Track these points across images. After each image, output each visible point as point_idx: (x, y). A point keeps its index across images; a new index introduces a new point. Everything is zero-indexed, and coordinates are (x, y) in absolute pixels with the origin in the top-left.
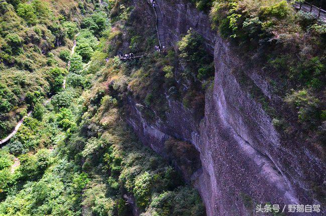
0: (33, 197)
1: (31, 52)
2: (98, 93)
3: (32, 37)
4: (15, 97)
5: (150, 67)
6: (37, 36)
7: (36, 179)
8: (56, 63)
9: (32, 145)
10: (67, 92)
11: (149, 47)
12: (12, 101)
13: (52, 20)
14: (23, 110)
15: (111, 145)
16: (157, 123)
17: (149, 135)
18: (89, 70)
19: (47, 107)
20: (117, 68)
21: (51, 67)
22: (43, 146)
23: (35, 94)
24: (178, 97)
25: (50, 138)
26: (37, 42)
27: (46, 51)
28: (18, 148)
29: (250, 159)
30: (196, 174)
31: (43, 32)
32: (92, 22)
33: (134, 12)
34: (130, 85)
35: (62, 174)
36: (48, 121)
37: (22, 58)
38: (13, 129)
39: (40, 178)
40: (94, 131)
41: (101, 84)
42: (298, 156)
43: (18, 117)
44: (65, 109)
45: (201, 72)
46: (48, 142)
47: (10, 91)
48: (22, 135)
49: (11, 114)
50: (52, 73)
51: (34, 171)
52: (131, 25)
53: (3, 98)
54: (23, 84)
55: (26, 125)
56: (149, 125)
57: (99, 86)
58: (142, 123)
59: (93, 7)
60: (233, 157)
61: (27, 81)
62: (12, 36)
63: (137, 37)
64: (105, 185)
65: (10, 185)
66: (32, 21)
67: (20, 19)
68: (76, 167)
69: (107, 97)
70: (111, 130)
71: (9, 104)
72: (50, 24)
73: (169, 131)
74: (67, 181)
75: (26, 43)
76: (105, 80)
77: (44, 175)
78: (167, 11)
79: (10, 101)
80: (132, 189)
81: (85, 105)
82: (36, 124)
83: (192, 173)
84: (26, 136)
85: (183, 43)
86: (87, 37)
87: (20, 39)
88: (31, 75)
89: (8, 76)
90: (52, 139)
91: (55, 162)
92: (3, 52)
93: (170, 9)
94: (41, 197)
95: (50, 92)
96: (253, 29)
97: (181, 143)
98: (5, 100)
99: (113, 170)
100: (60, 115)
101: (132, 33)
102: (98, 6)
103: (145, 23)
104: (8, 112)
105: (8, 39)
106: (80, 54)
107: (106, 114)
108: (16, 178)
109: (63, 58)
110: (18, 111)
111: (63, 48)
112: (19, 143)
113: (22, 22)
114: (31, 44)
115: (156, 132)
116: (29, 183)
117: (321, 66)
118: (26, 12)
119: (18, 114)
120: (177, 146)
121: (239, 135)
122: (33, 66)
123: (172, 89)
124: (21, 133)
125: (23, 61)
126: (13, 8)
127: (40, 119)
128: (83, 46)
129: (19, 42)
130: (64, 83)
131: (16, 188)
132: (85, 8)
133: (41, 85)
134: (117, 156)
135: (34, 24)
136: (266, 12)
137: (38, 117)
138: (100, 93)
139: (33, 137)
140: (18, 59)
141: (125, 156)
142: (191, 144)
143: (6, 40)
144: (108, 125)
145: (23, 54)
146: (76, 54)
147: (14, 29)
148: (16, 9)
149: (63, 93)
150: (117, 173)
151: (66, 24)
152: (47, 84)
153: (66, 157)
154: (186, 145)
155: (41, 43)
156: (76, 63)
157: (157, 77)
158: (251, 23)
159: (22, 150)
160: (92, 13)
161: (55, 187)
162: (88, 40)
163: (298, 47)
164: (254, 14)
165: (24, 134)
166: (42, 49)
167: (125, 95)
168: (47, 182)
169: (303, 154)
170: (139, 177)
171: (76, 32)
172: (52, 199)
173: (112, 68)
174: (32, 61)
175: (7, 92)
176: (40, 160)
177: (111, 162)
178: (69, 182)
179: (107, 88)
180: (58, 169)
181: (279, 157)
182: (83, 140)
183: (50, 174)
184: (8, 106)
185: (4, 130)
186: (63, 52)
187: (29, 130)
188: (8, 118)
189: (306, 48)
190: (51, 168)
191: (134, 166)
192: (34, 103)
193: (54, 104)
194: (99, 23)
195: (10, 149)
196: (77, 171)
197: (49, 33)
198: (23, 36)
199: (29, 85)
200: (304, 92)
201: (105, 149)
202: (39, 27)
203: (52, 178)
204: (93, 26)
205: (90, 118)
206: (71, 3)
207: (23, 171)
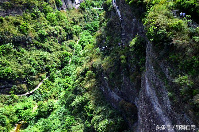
0: (43, 128)
1: (52, 41)
2: (85, 69)
3: (53, 33)
4: (39, 67)
5: (114, 56)
6: (56, 32)
7: (46, 117)
8: (66, 49)
9: (46, 97)
10: (71, 67)
11: (116, 43)
12: (37, 69)
13: (66, 24)
14: (43, 75)
15: (89, 101)
16: (116, 90)
17: (111, 97)
18: (82, 55)
19: (58, 74)
20: (98, 54)
21: (63, 51)
22: (53, 98)
23: (52, 67)
24: (128, 75)
25: (58, 93)
26: (56, 36)
27: (61, 42)
28: (39, 98)
29: (159, 117)
30: (135, 124)
31: (60, 30)
32: (91, 26)
33: (110, 22)
34: (102, 65)
35: (61, 115)
36: (57, 83)
37: (46, 45)
38: (37, 86)
39: (48, 117)
40: (81, 91)
41: (88, 64)
42: (180, 117)
43: (40, 79)
44: (68, 77)
45: (142, 61)
46: (56, 95)
47: (37, 63)
48: (41, 90)
49: (36, 77)
50: (63, 55)
51: (45, 112)
52: (107, 30)
53: (32, 67)
54: (45, 60)
55: (44, 84)
56: (111, 90)
57: (86, 65)
58: (108, 89)
59: (92, 18)
60: (150, 115)
61: (48, 58)
62: (41, 31)
63: (110, 37)
64: (83, 125)
65: (31, 119)
66: (54, 23)
67: (47, 21)
68: (69, 112)
69: (90, 72)
70: (90, 92)
71: (36, 71)
72: (65, 26)
73: (122, 96)
74: (63, 120)
75: (49, 36)
76: (90, 61)
77: (51, 115)
78: (127, 23)
79: (36, 69)
80: (97, 129)
81: (77, 75)
82: (50, 84)
83: (134, 123)
84: (44, 91)
85: (132, 42)
86: (87, 35)
87: (46, 33)
88: (50, 55)
89: (37, 55)
90: (59, 94)
91: (57, 108)
92: (35, 40)
93: (129, 21)
94: (47, 128)
95: (61, 66)
96: (163, 36)
97: (128, 104)
98: (34, 68)
99: (89, 116)
100: (65, 80)
101: (108, 35)
102: (95, 18)
103: (116, 29)
104: (35, 75)
105: (39, 33)
106: (81, 45)
107: (88, 82)
108: (35, 115)
109: (71, 46)
110: (40, 75)
111: (71, 40)
112: (39, 94)
113: (48, 24)
114: (52, 37)
115: (115, 96)
116: (42, 119)
117: (197, 62)
118: (51, 18)
119: (40, 77)
120: (126, 105)
121: (155, 102)
122: (52, 50)
123: (125, 70)
124: (41, 89)
125: (46, 46)
126: (44, 15)
127: (53, 81)
128: (83, 41)
129: (45, 35)
130: (70, 62)
131: (34, 121)
132: (88, 18)
133: (56, 62)
134: (91, 108)
135: (55, 25)
136: (170, 27)
137: (52, 80)
138: (86, 69)
139: (48, 92)
140: (43, 45)
141: (96, 108)
142: (134, 104)
143: (38, 33)
144: (88, 88)
145: (47, 42)
146: (79, 44)
147: (43, 27)
148: (46, 16)
149: (68, 67)
150: (91, 118)
151: (75, 26)
152: (59, 61)
153: (64, 105)
154: (131, 105)
155: (58, 37)
156: (78, 50)
157: (117, 62)
158: (161, 32)
159: (40, 99)
160: (91, 21)
161: (56, 123)
162: (87, 37)
163: (185, 49)
164: (164, 27)
165: (43, 89)
166: (59, 40)
167: (99, 71)
168: (52, 119)
169: (183, 116)
170: (102, 122)
171: (81, 32)
172: (53, 130)
173: (95, 54)
174: (52, 47)
175: (35, 64)
176: (49, 106)
177: (88, 111)
178: (64, 121)
179: (90, 66)
180: (58, 112)
181: (171, 117)
182: (74, 96)
183: (54, 115)
184: (35, 72)
185: (31, 86)
186: (71, 43)
187: (46, 88)
188: (34, 79)
189: (190, 50)
190: (55, 111)
191: (100, 115)
192: (51, 71)
193: (62, 73)
194: (94, 28)
195: (33, 98)
196: (69, 115)
197: (63, 31)
198: (48, 32)
199: (49, 61)
200: (186, 77)
201: (85, 103)
202: (58, 27)
203: (55, 117)
204: (91, 29)
205: (79, 83)
206: (79, 15)
207: (39, 111)
